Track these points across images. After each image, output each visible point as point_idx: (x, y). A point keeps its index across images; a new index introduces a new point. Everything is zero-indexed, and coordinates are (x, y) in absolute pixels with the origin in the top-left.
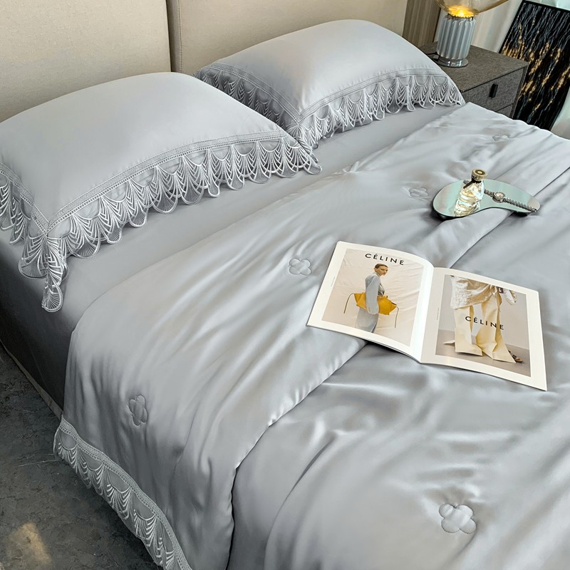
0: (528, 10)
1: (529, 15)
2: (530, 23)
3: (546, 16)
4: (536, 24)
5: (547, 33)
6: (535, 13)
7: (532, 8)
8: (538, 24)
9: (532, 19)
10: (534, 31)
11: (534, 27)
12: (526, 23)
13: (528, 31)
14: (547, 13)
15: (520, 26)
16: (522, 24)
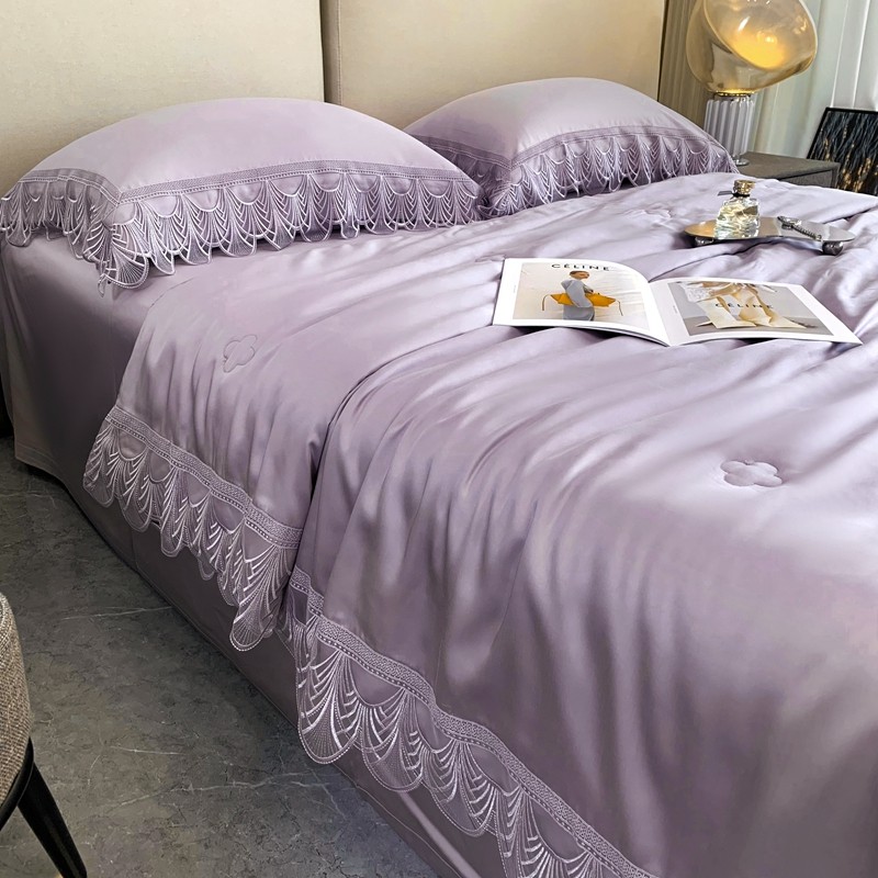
0: (836, 119)
1: (836, 126)
2: (839, 136)
3: (862, 124)
4: (848, 136)
5: (866, 145)
6: (845, 122)
7: (841, 117)
8: (852, 135)
9: (842, 130)
10: (846, 146)
11: (846, 140)
12: (833, 136)
13: (838, 146)
14: (863, 120)
15: (826, 142)
16: (828, 138)
